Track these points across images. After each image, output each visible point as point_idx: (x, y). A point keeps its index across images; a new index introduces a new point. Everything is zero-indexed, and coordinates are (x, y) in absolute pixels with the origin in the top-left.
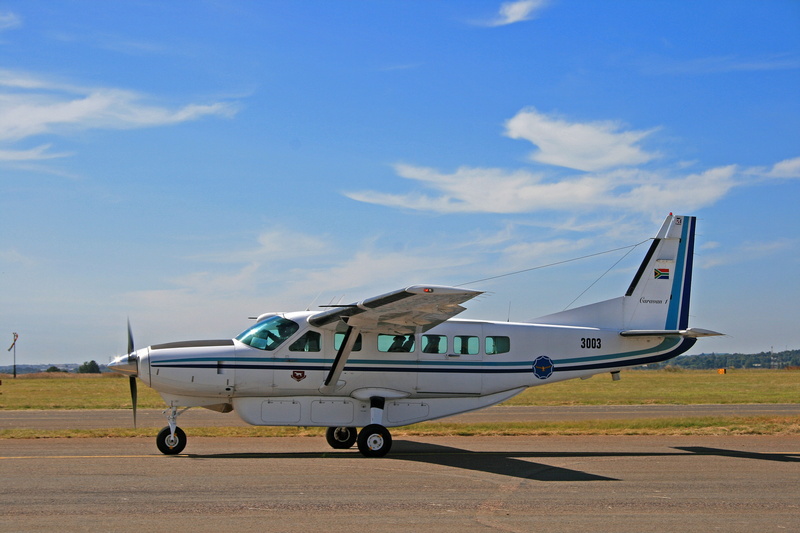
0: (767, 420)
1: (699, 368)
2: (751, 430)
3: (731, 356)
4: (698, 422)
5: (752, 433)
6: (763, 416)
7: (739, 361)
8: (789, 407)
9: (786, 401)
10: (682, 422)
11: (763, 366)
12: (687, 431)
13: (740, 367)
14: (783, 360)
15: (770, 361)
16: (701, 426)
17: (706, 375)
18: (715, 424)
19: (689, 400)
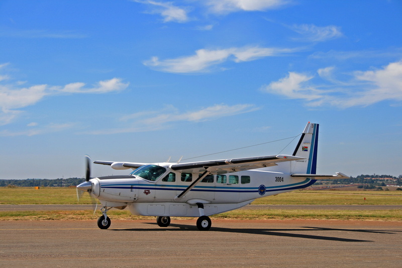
0: (57, 212)
1: (26, 186)
2: (49, 218)
3: (43, 180)
4: (22, 213)
5: (50, 219)
6: (55, 211)
7: (46, 183)
8: (69, 206)
9: (67, 203)
10: (14, 214)
11: (59, 186)
12: (16, 218)
13: (47, 186)
14: (68, 183)
15: (62, 183)
16: (24, 216)
17: (30, 190)
18: (31, 215)
19: (19, 202)
